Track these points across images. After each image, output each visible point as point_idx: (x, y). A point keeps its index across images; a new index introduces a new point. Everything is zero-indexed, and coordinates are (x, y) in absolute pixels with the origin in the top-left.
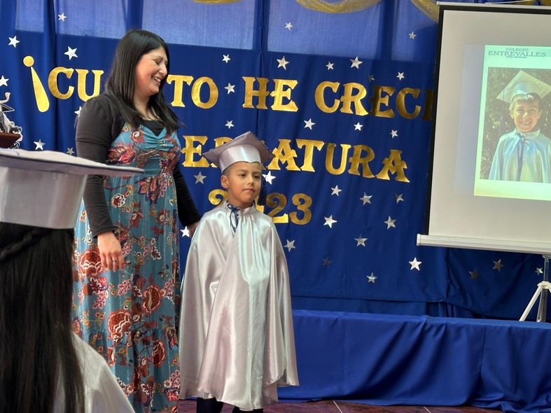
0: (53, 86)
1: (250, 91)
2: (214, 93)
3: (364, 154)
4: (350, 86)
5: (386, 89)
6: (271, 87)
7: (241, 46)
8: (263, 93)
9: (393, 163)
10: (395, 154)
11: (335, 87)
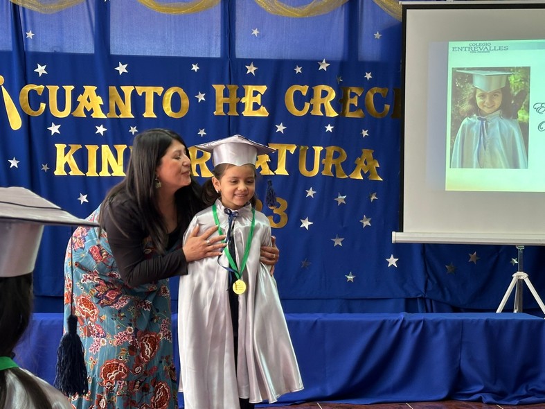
0: (24, 104)
1: (220, 99)
2: (185, 102)
3: (336, 155)
4: (319, 89)
5: (354, 90)
6: (241, 94)
7: (209, 54)
8: (233, 99)
9: (366, 163)
10: (367, 154)
11: (304, 90)
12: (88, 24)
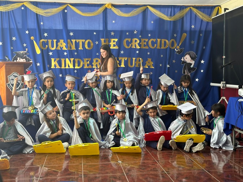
0: (41, 46)
1: (103, 43)
2: (92, 44)
4: (134, 40)
6: (110, 41)
7: (99, 29)
10: (150, 60)
11: (129, 40)
12: (60, 20)
